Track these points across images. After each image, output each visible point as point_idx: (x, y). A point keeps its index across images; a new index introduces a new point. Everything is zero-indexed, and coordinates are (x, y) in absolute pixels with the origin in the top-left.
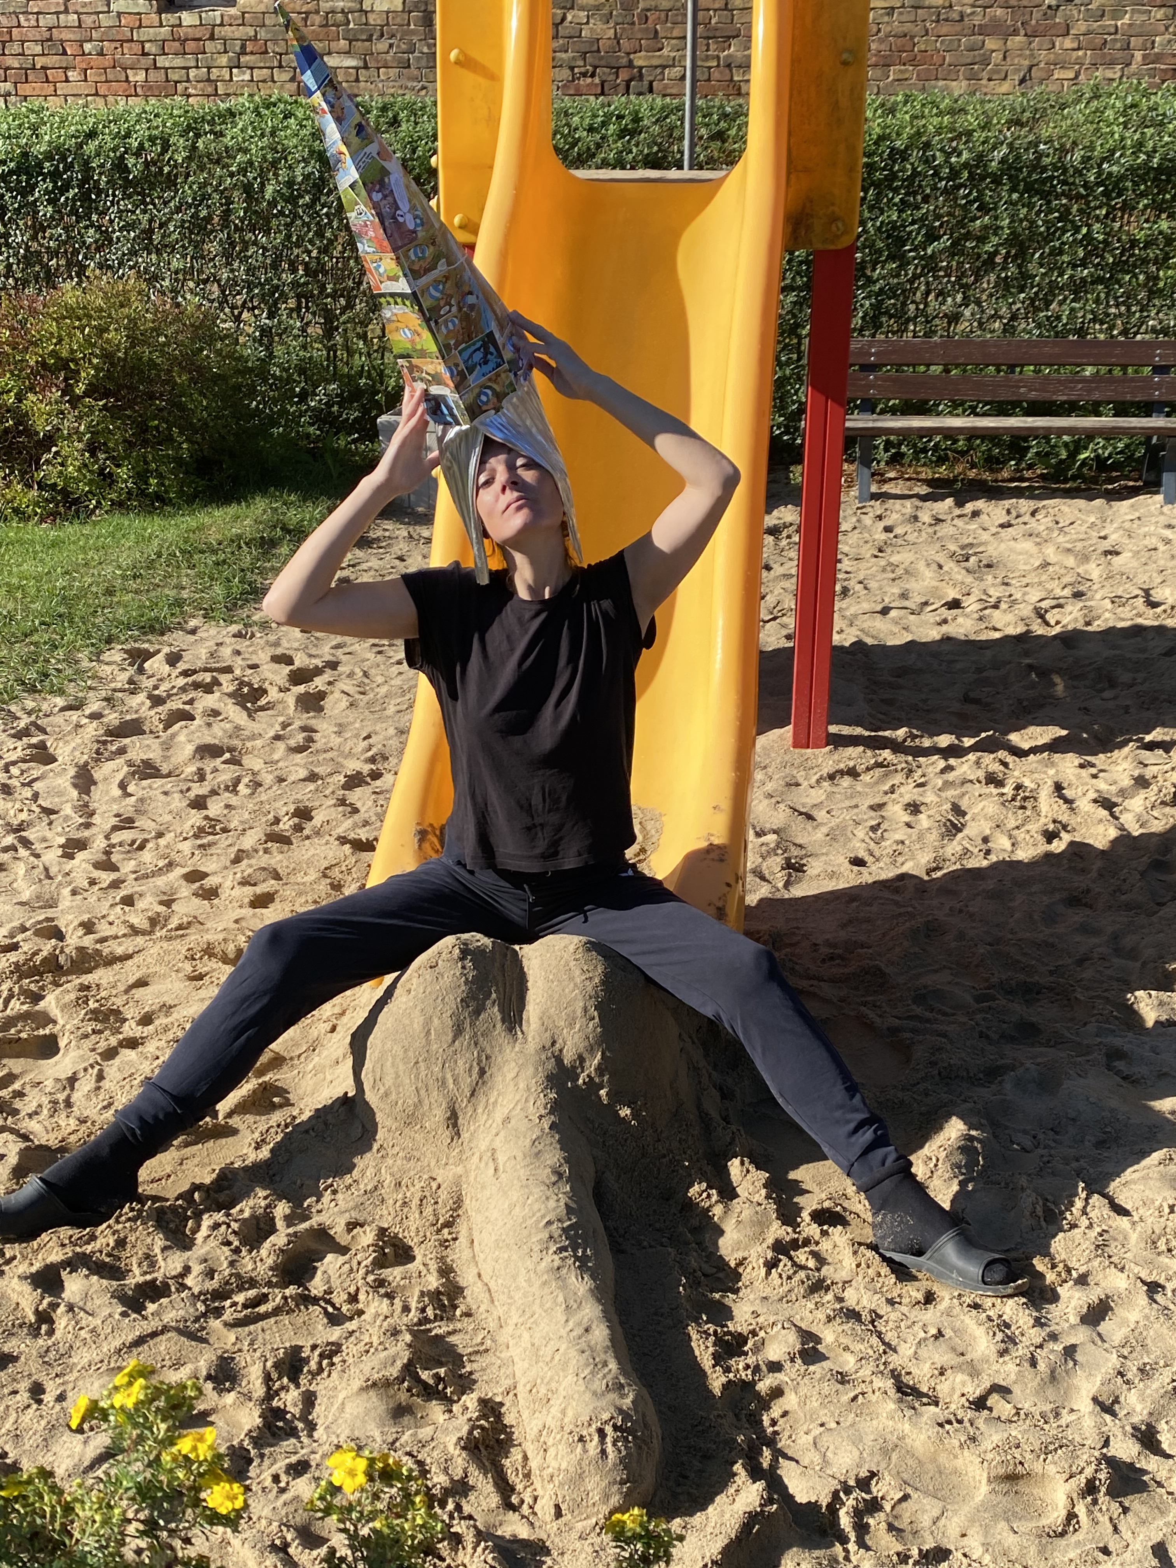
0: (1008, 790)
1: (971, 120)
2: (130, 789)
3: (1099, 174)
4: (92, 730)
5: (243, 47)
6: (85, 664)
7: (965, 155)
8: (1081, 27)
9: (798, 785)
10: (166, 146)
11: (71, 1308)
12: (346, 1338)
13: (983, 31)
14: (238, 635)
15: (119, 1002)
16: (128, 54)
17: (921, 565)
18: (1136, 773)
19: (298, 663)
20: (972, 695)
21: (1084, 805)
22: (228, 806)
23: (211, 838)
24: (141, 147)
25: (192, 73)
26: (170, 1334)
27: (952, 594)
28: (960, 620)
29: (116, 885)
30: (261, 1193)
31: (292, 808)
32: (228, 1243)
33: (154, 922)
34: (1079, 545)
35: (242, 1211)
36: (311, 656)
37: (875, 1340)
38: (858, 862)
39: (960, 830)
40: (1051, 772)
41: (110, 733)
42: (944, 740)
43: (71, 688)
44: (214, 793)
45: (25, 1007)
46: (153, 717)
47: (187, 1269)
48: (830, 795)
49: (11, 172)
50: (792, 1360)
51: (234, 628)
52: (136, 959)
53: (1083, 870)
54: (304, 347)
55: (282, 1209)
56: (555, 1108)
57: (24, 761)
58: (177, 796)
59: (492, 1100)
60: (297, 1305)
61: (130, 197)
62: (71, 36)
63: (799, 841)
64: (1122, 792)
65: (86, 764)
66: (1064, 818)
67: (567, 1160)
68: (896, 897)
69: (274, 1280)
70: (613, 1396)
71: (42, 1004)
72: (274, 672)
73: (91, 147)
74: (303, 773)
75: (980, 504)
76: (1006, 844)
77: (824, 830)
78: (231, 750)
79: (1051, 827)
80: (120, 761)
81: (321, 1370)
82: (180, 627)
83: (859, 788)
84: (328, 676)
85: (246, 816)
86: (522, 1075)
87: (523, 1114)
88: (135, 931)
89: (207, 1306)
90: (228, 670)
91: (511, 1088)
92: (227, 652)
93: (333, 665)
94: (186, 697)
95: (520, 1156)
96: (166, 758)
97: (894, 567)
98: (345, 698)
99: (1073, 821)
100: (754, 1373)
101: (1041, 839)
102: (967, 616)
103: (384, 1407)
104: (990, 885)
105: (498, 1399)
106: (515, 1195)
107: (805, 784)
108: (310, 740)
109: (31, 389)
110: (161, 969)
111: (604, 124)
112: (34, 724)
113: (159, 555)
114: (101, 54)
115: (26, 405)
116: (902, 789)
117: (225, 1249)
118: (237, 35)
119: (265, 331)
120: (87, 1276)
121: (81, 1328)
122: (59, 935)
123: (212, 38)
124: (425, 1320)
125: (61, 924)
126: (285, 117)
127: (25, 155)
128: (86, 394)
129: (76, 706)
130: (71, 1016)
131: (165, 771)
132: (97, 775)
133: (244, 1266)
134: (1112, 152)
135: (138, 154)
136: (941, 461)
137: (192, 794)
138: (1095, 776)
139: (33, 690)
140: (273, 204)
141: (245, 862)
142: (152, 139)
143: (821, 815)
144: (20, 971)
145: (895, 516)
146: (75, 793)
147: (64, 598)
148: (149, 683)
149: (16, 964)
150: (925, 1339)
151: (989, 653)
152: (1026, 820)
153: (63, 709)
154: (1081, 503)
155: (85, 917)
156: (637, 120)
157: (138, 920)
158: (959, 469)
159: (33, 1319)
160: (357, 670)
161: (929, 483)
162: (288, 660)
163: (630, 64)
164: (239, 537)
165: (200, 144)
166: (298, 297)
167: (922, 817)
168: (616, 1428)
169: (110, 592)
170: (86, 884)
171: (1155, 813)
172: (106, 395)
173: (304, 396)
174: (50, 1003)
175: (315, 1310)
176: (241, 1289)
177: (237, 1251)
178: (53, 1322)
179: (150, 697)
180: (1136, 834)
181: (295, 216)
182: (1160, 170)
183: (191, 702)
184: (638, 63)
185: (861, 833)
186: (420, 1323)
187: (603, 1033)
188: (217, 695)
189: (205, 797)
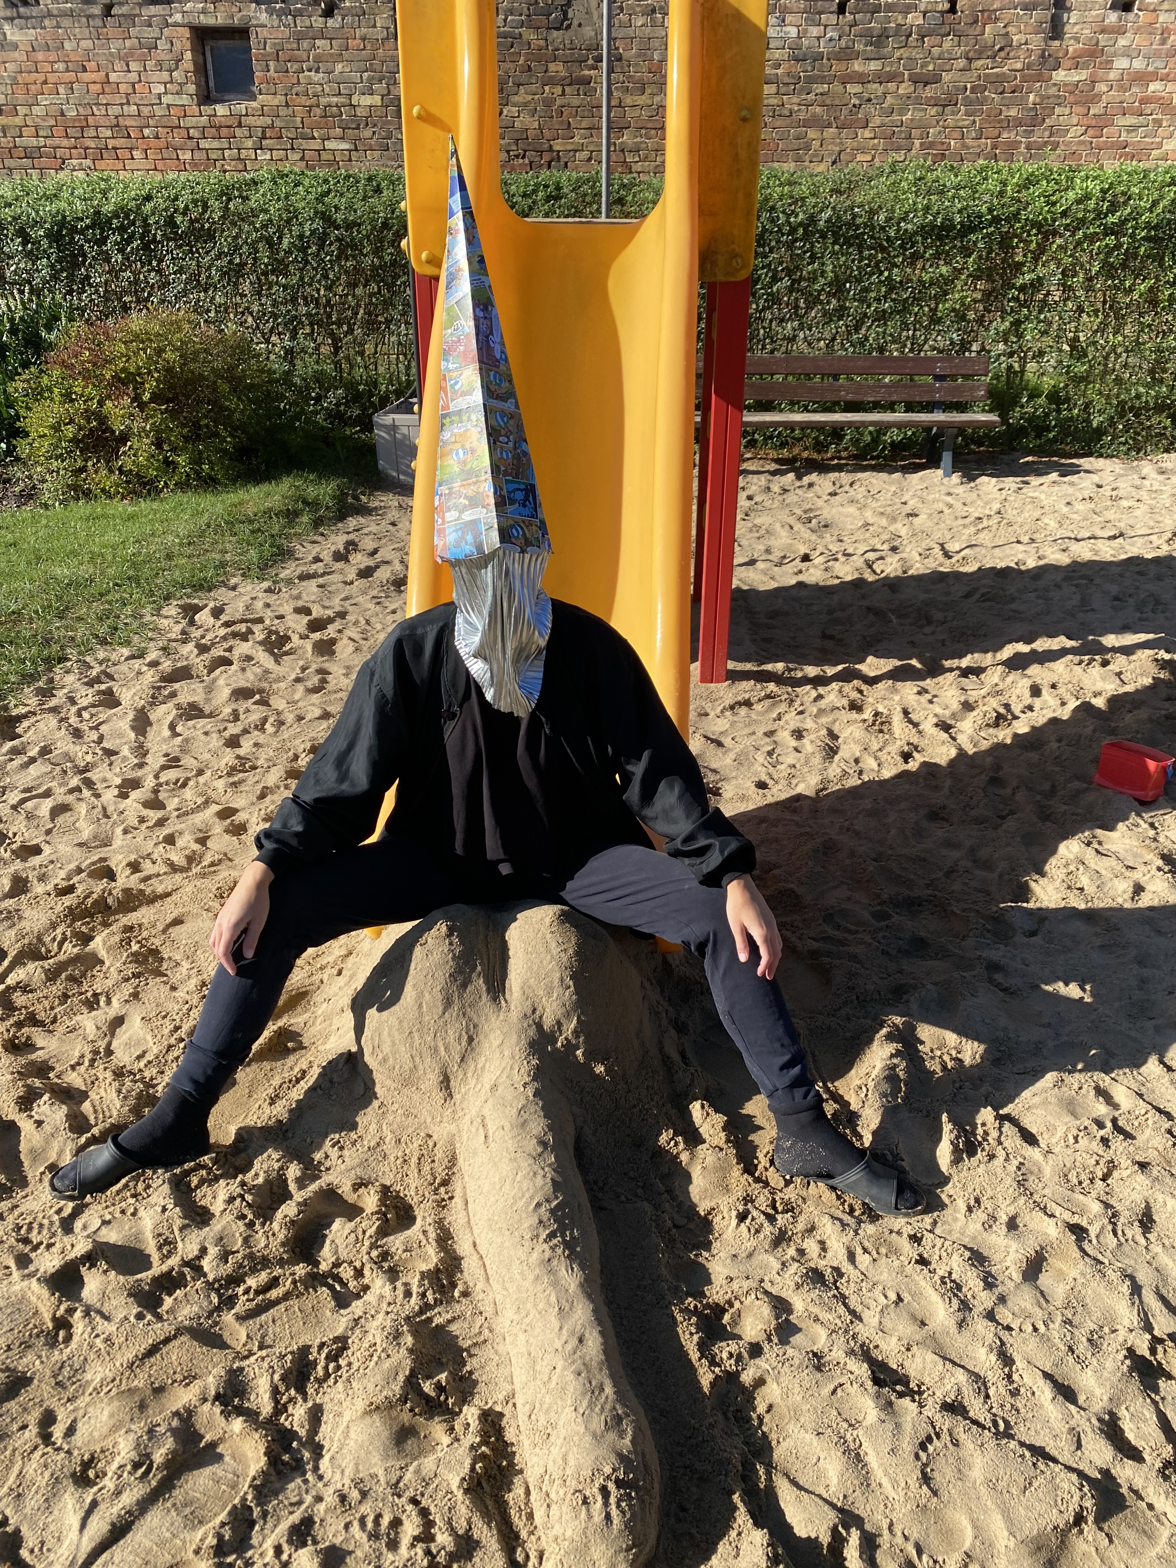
0: (868, 714)
1: (804, 189)
2: (179, 729)
3: (898, 231)
4: (150, 677)
5: (264, 132)
6: (148, 618)
7: (801, 216)
8: (877, 121)
9: (707, 715)
10: (205, 207)
11: (87, 1313)
12: (352, 1329)
13: (807, 124)
14: (269, 591)
15: (157, 942)
16: (177, 139)
17: (778, 526)
18: (962, 699)
19: (315, 614)
20: (827, 632)
21: (928, 726)
22: (256, 745)
23: (241, 775)
24: (186, 208)
25: (227, 153)
26: (183, 1338)
27: (803, 550)
28: (812, 570)
29: (161, 823)
30: (276, 1156)
31: (308, 745)
32: (243, 1217)
33: (190, 859)
34: (889, 509)
35: (257, 1175)
36: (325, 607)
37: (841, 1310)
38: (762, 785)
39: (836, 753)
40: (897, 698)
41: (164, 679)
42: (812, 671)
43: (136, 639)
44: (246, 731)
45: (75, 950)
46: (199, 663)
47: (203, 1251)
48: (733, 724)
49: (88, 227)
50: (770, 1340)
51: (265, 585)
52: (174, 897)
53: (936, 787)
54: (317, 363)
55: (293, 1171)
56: (538, 1074)
57: (93, 706)
58: (215, 736)
59: (480, 1066)
60: (306, 1289)
61: (180, 247)
62: (134, 124)
63: (714, 766)
64: (954, 715)
65: (143, 707)
66: (915, 740)
67: (551, 1128)
68: (796, 818)
69: (285, 1256)
70: (612, 1436)
71: (92, 945)
72: (297, 622)
73: (148, 207)
74: (318, 712)
75: (813, 477)
76: (874, 764)
77: (733, 755)
78: (261, 691)
79: (906, 749)
80: (170, 705)
81: (327, 1375)
82: (224, 584)
83: (754, 717)
84: (337, 625)
85: (271, 753)
86: (507, 1043)
87: (509, 1082)
88: (174, 868)
89: (220, 1296)
90: (260, 620)
91: (497, 1054)
92: (259, 605)
93: (342, 615)
94: (226, 645)
95: (507, 1127)
96: (208, 700)
97: (758, 527)
98: (352, 644)
99: (922, 744)
100: (737, 1362)
101: (899, 759)
102: (815, 567)
103: (387, 1433)
104: (867, 804)
105: (498, 1408)
106: (506, 1168)
107: (712, 714)
108: (324, 681)
109: (109, 397)
110: (195, 909)
111: (535, 191)
112: (104, 672)
113: (208, 525)
114: (157, 137)
115: (104, 410)
116: (787, 717)
117: (240, 1223)
118: (259, 123)
119: (289, 352)
120: (105, 1272)
121: (97, 1336)
122: (110, 875)
123: (240, 125)
124: (425, 1307)
125: (112, 864)
126: (296, 186)
127: (97, 213)
128: (151, 400)
129: (141, 655)
130: (115, 957)
131: (207, 712)
132: (153, 717)
133: (258, 1242)
134: (907, 213)
135: (184, 214)
136: (783, 445)
137: (227, 734)
138: (931, 702)
139: (104, 642)
140: (289, 252)
141: (269, 798)
142: (195, 202)
143: (727, 741)
144: (73, 914)
145: (754, 488)
146: (132, 735)
147: (134, 563)
148: (198, 633)
149: (70, 908)
150: (887, 1306)
151: (836, 598)
152: (886, 743)
153: (127, 659)
154: (883, 476)
155: (132, 857)
156: (558, 188)
157: (178, 858)
158: (796, 451)
159: (50, 1325)
160: (361, 619)
161: (777, 461)
162: (307, 611)
163: (551, 149)
164: (270, 510)
165: (231, 205)
166: (311, 324)
167: (806, 741)
168: (619, 1484)
169: (169, 557)
170: (135, 822)
171: (983, 734)
172: (168, 401)
173: (318, 399)
174: (98, 944)
175: (324, 1292)
176: (254, 1271)
177: (251, 1225)
178: (71, 1326)
179: (197, 646)
180: (970, 752)
181: (307, 262)
182: (942, 227)
183: (230, 649)
184: (556, 148)
185: (761, 757)
186: (422, 1312)
187: (578, 1000)
188: (250, 643)
189: (237, 737)
